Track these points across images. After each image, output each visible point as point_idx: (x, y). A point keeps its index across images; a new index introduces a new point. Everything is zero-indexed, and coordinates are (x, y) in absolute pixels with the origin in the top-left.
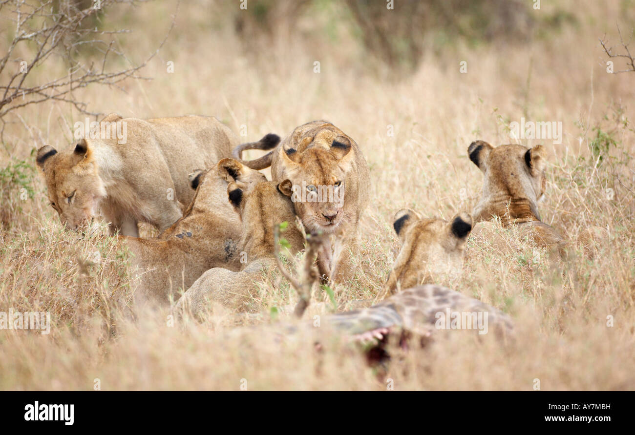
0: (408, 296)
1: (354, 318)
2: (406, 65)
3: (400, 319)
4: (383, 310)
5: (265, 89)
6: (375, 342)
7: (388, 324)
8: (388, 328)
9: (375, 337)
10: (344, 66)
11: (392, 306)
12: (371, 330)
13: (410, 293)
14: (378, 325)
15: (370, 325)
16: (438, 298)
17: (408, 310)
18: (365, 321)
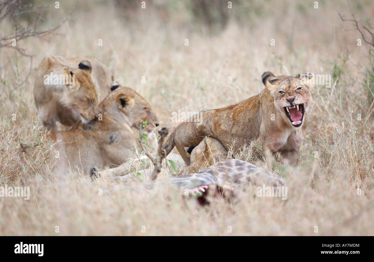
0: (221, 166)
1: (187, 179)
2: (218, 26)
3: (216, 180)
4: (205, 174)
5: (133, 41)
6: (201, 194)
7: (208, 183)
8: (208, 185)
9: (200, 191)
10: (182, 26)
11: (211, 172)
12: (198, 187)
13: (222, 164)
14: (203, 183)
15: (198, 184)
16: (238, 167)
17: (221, 174)
18: (194, 181)
